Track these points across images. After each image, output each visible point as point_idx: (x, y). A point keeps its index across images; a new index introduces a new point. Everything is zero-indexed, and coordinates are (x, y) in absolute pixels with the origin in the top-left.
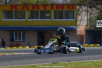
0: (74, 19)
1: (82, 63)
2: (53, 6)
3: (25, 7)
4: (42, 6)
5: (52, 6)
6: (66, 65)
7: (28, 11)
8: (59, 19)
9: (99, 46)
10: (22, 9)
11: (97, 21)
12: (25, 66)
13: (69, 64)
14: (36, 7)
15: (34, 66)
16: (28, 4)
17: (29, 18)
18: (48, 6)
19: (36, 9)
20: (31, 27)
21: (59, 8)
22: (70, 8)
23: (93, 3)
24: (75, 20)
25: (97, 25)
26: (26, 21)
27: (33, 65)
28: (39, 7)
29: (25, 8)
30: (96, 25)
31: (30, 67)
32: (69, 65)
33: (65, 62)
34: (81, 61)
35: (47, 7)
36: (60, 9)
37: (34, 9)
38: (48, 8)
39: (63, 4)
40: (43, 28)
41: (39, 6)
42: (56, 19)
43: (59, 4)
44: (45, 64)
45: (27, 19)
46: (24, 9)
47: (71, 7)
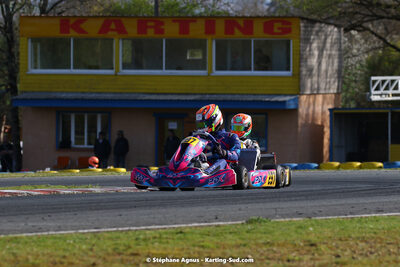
0: (288, 69)
1: (360, 220)
2: (214, 22)
3: (113, 26)
4: (174, 21)
5: (210, 21)
6: (300, 227)
7: (123, 39)
8: (233, 69)
9: (381, 167)
10: (100, 32)
11: (373, 78)
12: (148, 232)
13: (312, 225)
14: (151, 27)
15: (181, 232)
16: (123, 17)
17: (125, 66)
18: (195, 21)
19: (151, 33)
20: (133, 97)
21: (237, 31)
22: (276, 30)
23: (357, 13)
24: (293, 75)
25: (373, 92)
26: (116, 75)
27: (176, 226)
28: (162, 27)
29: (113, 30)
30: (370, 95)
31: (166, 233)
32: (311, 229)
33: (295, 219)
34: (351, 213)
35: (192, 26)
36: (238, 34)
37: (145, 33)
38: (197, 30)
39: (251, 17)
40: (178, 100)
41: (162, 23)
42: (225, 69)
43: (237, 17)
44: (221, 223)
45: (118, 70)
46: (110, 34)
47: (277, 25)
